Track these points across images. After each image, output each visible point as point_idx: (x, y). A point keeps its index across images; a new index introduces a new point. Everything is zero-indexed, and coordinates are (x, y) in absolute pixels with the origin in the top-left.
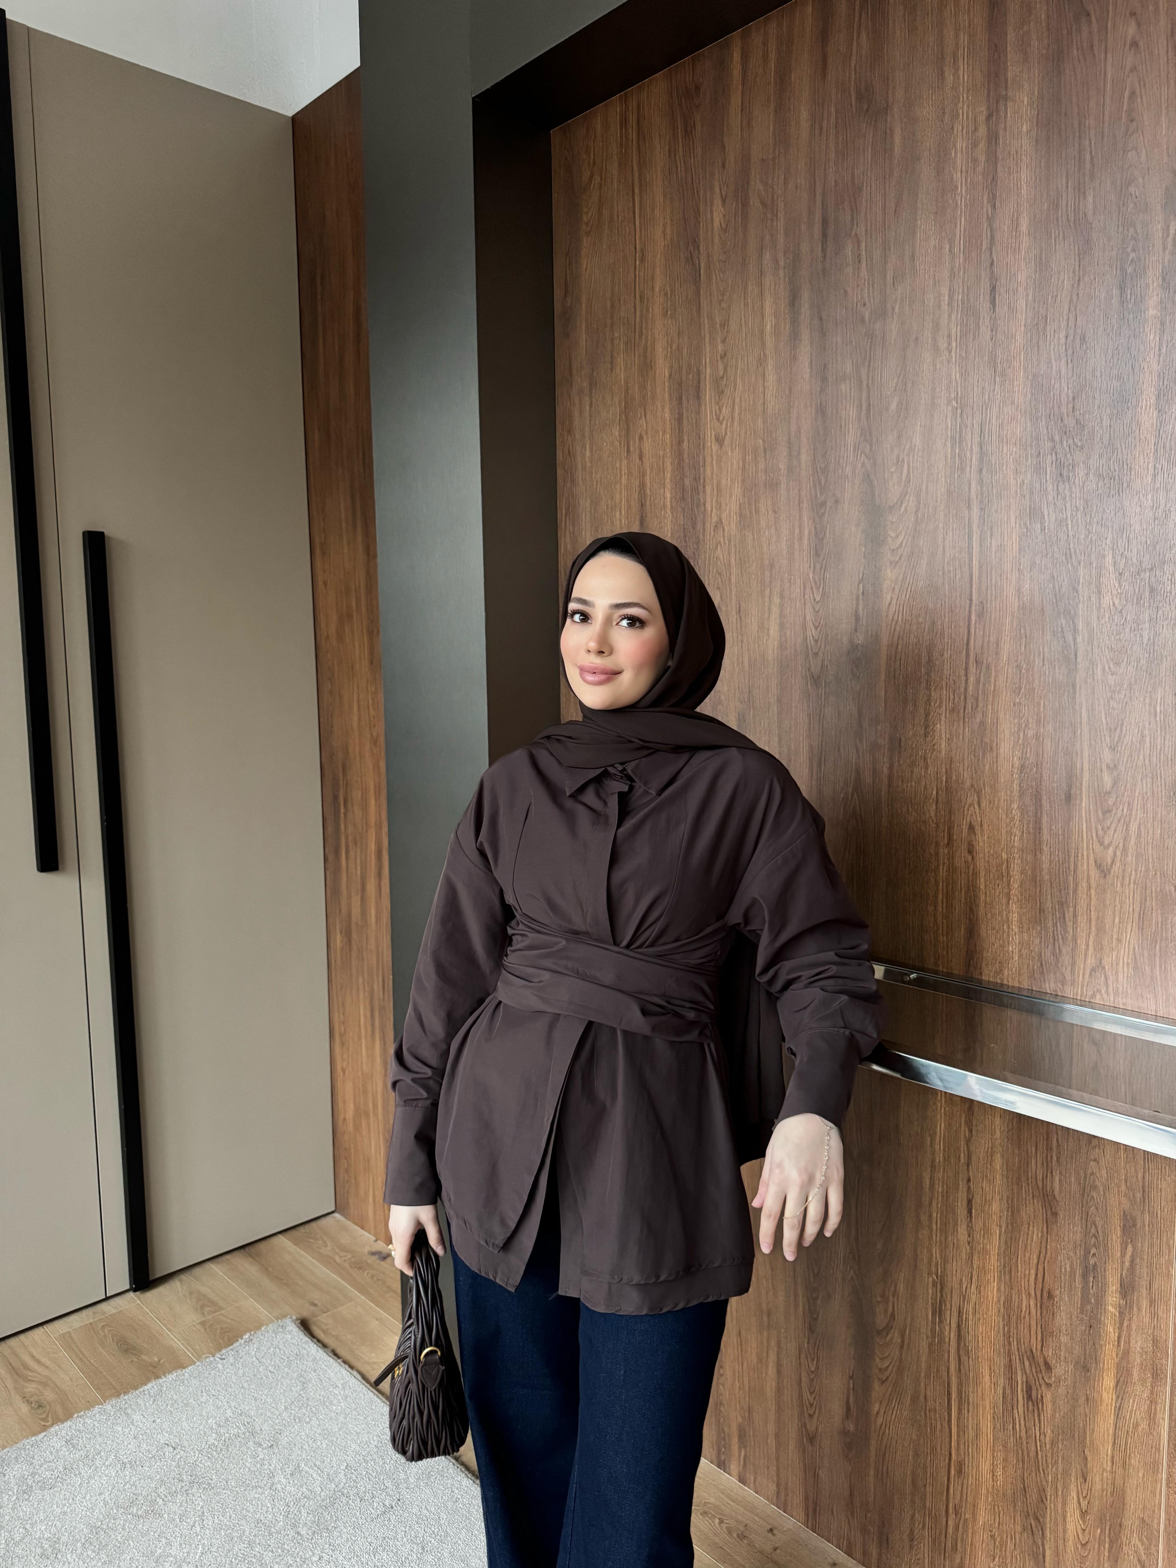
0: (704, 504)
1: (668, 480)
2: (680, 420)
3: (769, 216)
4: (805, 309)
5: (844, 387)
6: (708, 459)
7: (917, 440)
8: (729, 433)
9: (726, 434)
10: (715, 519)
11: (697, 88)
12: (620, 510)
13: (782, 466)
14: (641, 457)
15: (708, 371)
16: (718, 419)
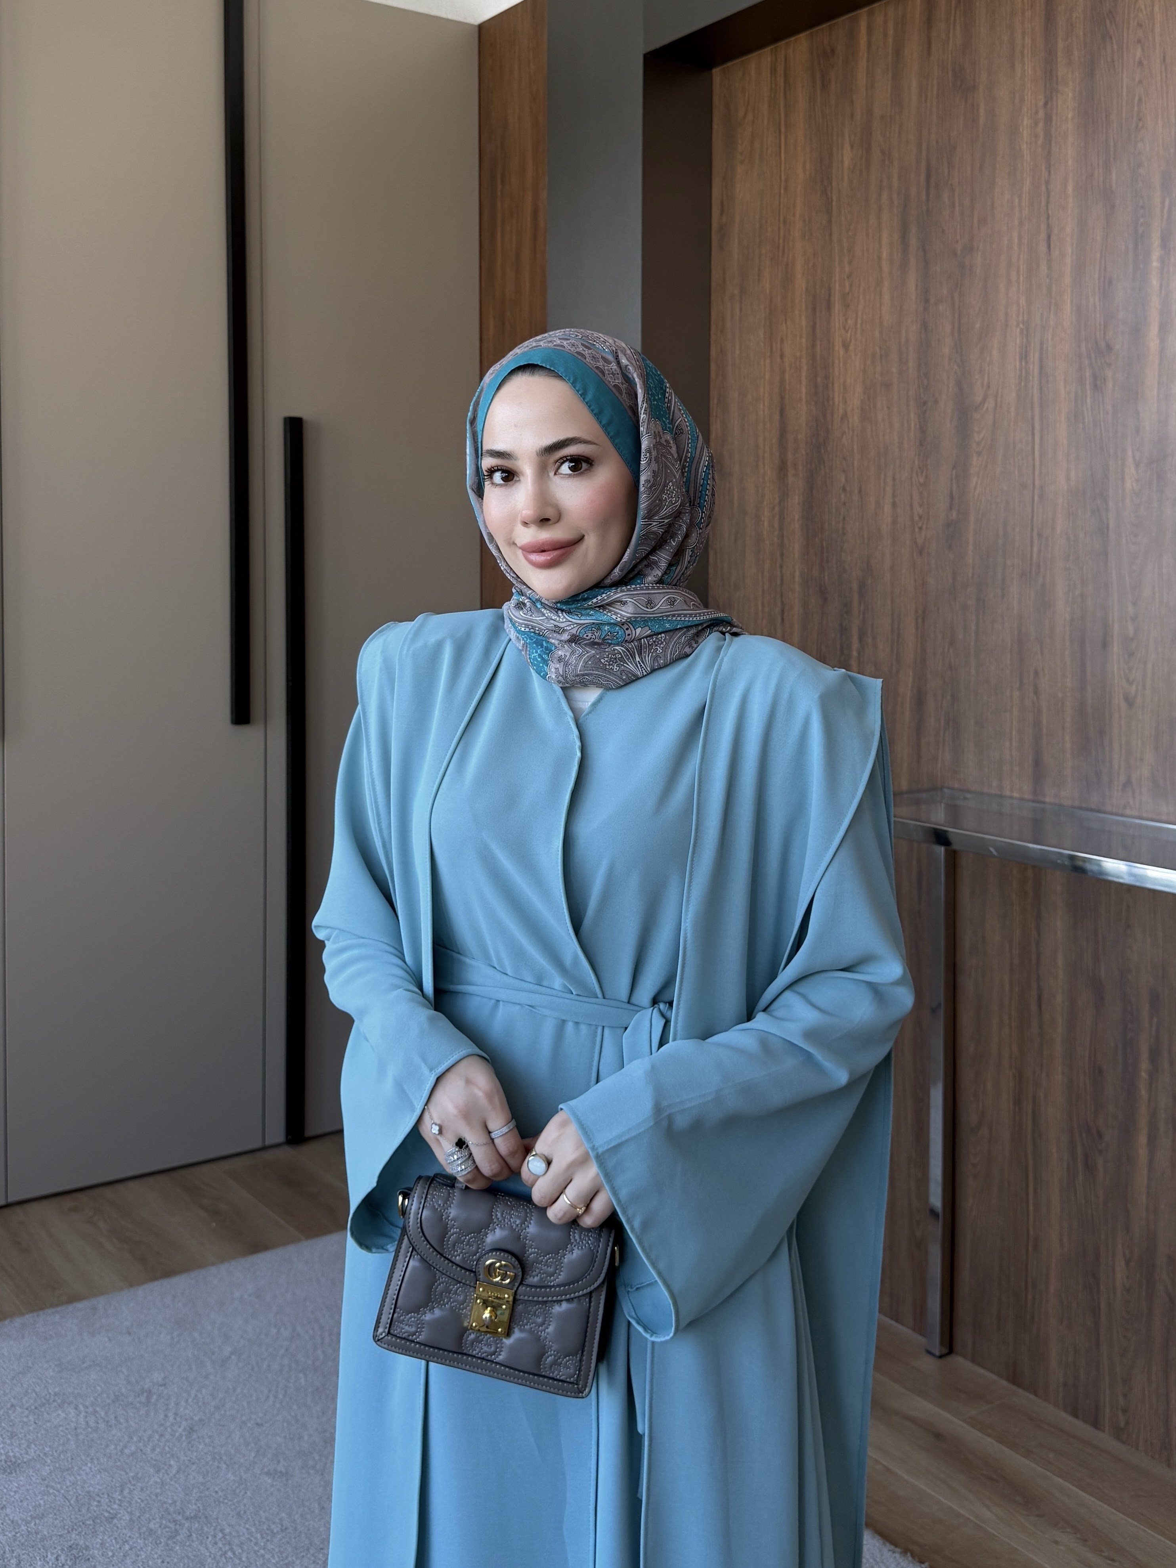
0: (833, 399)
1: (803, 378)
2: (814, 327)
3: (887, 162)
4: (913, 242)
5: (941, 308)
6: (836, 361)
7: (995, 352)
8: (853, 341)
9: (851, 341)
10: (841, 411)
11: (833, 51)
12: (764, 402)
13: (894, 370)
14: (782, 356)
15: (837, 287)
16: (844, 328)
